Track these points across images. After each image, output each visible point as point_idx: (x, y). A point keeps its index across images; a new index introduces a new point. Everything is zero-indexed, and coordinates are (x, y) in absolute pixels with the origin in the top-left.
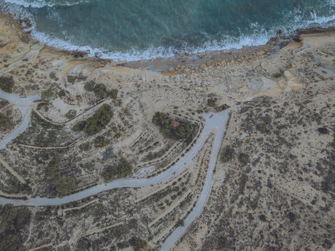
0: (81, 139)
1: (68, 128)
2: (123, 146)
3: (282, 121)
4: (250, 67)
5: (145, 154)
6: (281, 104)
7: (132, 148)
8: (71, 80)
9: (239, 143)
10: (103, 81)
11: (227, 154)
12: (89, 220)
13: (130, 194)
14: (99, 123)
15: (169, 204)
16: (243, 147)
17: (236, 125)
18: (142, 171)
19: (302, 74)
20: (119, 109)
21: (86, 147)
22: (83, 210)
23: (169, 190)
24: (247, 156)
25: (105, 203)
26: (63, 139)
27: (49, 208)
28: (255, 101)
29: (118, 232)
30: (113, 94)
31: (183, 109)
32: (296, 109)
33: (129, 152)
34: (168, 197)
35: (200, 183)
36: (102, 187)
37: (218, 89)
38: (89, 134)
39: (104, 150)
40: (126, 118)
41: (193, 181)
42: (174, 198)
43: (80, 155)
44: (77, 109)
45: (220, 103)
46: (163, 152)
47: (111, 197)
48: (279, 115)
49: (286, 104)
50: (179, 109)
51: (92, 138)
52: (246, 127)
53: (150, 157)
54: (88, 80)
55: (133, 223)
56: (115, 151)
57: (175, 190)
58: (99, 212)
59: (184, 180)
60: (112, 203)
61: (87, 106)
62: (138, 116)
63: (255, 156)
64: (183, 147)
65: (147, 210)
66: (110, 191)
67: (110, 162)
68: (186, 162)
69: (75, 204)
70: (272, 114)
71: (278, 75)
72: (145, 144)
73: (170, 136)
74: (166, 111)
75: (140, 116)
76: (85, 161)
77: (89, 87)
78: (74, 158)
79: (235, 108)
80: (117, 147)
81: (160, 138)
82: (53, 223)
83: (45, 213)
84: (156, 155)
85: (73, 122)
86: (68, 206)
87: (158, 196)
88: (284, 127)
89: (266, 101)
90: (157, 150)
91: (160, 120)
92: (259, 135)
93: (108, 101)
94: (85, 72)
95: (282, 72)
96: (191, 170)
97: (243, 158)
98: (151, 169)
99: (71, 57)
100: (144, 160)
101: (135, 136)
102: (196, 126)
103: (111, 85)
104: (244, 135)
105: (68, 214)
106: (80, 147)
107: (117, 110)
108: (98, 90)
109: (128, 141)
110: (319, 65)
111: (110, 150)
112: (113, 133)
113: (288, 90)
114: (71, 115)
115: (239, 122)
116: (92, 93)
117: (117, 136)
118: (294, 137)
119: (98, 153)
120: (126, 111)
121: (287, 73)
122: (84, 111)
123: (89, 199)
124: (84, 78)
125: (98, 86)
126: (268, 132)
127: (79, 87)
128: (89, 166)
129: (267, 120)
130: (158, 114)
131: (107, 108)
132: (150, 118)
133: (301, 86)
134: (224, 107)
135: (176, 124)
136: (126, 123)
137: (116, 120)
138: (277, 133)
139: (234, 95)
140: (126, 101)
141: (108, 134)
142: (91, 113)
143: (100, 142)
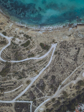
0: (23, 48)
1: (20, 45)
2: (32, 50)
3: (68, 46)
4: (64, 33)
5: (38, 52)
6: (69, 42)
7: (35, 51)
8: (20, 33)
9: (58, 51)
10: (28, 34)
11: (56, 53)
12: (25, 66)
13: (34, 61)
14: (27, 44)
15: (42, 63)
16: (59, 51)
17: (58, 47)
18: (37, 56)
19: (75, 36)
20: (32, 41)
21: (24, 50)
22: (23, 64)
23: (42, 60)
24: (60, 53)
25: (28, 62)
26: (18, 48)
27: (15, 63)
28: (63, 41)
29: (31, 68)
30: (30, 38)
31: (47, 42)
32: (72, 44)
33: (34, 52)
34: (42, 62)
35: (49, 59)
36: (28, 59)
37: (55, 38)
38: (25, 47)
39: (28, 51)
40: (33, 44)
41: (48, 59)
42: (43, 62)
43: (22, 52)
44: (22, 41)
45: (55, 42)
46: (42, 52)
47: (30, 61)
48: (68, 45)
49: (70, 43)
50: (46, 43)
51: (25, 48)
52: (60, 47)
53: (39, 53)
54: (24, 34)
55: (34, 67)
56: (31, 51)
57: (44, 60)
58: (27, 64)
59: (46, 58)
60: (30, 62)
61: (24, 40)
62: (36, 44)
63: (62, 54)
64: (46, 51)
65: (38, 64)
66: (29, 60)
67: (29, 54)
68: (47, 54)
69: (21, 62)
70: (66, 45)
71: (70, 36)
72: (38, 50)
73: (43, 49)
74: (43, 43)
75: (37, 44)
76: (23, 53)
77: (25, 35)
78: (21, 52)
79: (59, 43)
80: (31, 50)
81: (41, 49)
82: (17, 66)
83: (15, 64)
84: (40, 53)
85: (21, 44)
86: (20, 63)
87: (40, 61)
88: (69, 47)
89: (66, 42)
90: (40, 51)
91: (41, 45)
92: (63, 49)
93: (29, 39)
94: (23, 32)
95: (71, 35)
96: (48, 56)
97: (59, 54)
98: (39, 56)
99: (20, 28)
100: (37, 54)
101: (35, 48)
102: (49, 46)
103: (30, 35)
104: (60, 49)
105: (20, 64)
106: (22, 50)
107: (31, 42)
108: (27, 36)
109: (34, 49)
110: (79, 34)
111: (29, 51)
112: (30, 47)
113: (71, 39)
114: (20, 42)
115: (59, 46)
116: (25, 37)
117: (31, 48)
118: (70, 50)
119: (27, 51)
120: (33, 42)
121: (72, 35)
122: (23, 41)
123: (24, 61)
124: (23, 33)
125: (27, 35)
126: (65, 48)
127: (22, 35)
128: (25, 54)
129: (65, 46)
130: (41, 43)
131: (29, 41)
132: (39, 44)
133: (74, 39)
134: (56, 43)
135: (45, 46)
136: (33, 45)
137: (31, 44)
138: (67, 49)
139: (59, 40)
140: (34, 40)
141: (29, 47)
142: (25, 42)
143: (27, 49)
